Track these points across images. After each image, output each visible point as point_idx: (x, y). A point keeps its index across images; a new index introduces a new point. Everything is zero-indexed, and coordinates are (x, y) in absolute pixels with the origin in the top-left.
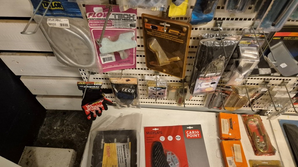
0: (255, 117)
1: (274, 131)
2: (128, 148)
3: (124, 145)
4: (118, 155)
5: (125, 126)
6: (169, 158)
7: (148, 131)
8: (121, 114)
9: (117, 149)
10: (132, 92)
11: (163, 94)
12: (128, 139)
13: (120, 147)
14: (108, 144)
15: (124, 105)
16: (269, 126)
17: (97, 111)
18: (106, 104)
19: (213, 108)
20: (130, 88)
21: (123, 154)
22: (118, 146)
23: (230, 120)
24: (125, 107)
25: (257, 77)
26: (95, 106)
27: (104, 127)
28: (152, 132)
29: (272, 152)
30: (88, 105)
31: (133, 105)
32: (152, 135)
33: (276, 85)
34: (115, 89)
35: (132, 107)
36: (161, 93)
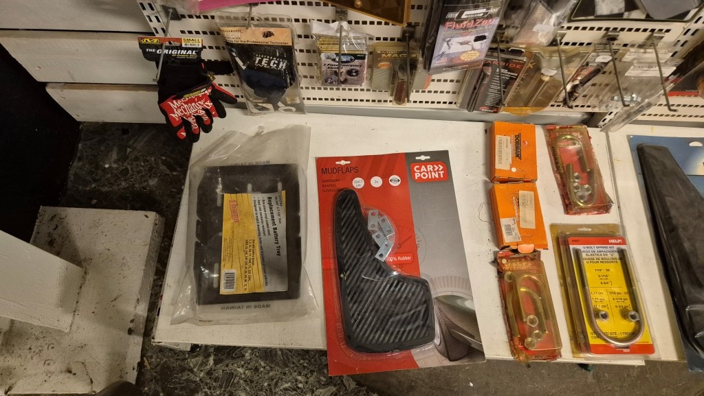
0: (576, 131)
1: (615, 162)
2: (279, 203)
3: (270, 198)
4: (257, 220)
5: (271, 155)
6: (373, 222)
7: (325, 166)
8: (261, 127)
9: (255, 206)
10: (280, 67)
11: (357, 72)
12: (280, 185)
13: (261, 203)
14: (233, 195)
15: (264, 105)
16: (605, 150)
17: (199, 119)
18: (220, 102)
19: (478, 110)
20: (275, 56)
21: (269, 216)
22: (256, 199)
23: (517, 139)
24: (267, 109)
25: (589, 24)
26: (193, 104)
27: (220, 158)
28: (335, 170)
29: (603, 205)
30: (174, 101)
31: (286, 105)
32: (334, 176)
33: (633, 46)
34: (238, 59)
35: (285, 110)
36: (352, 70)
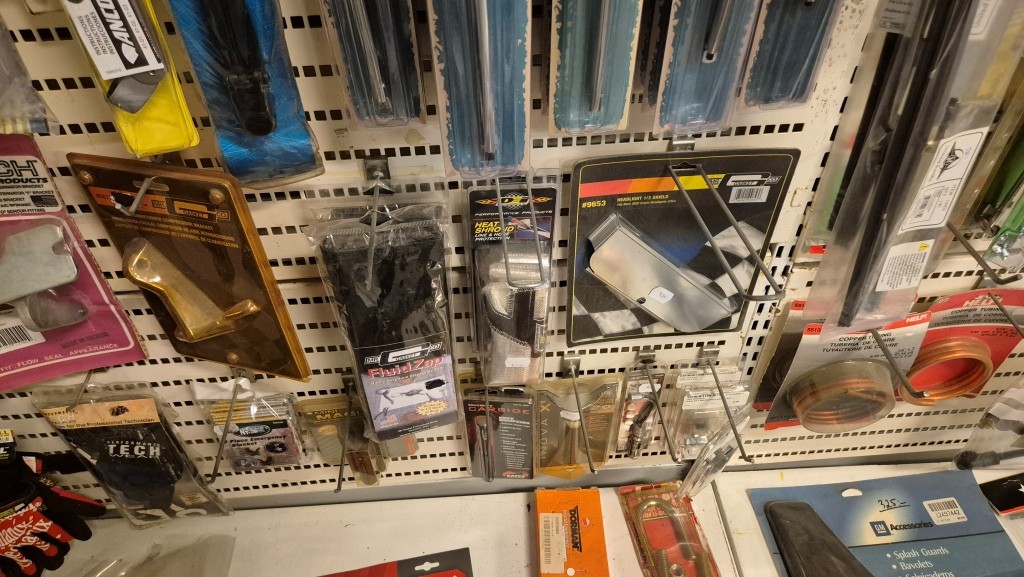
8: (156, 546)
10: (152, 453)
11: (281, 445)
15: (149, 512)
16: (717, 518)
19: (502, 477)
20: (136, 439)
23: (573, 516)
24: (158, 518)
25: (598, 347)
31: (187, 507)
33: (685, 366)
34: (81, 451)
35: (188, 514)
36: (273, 443)
